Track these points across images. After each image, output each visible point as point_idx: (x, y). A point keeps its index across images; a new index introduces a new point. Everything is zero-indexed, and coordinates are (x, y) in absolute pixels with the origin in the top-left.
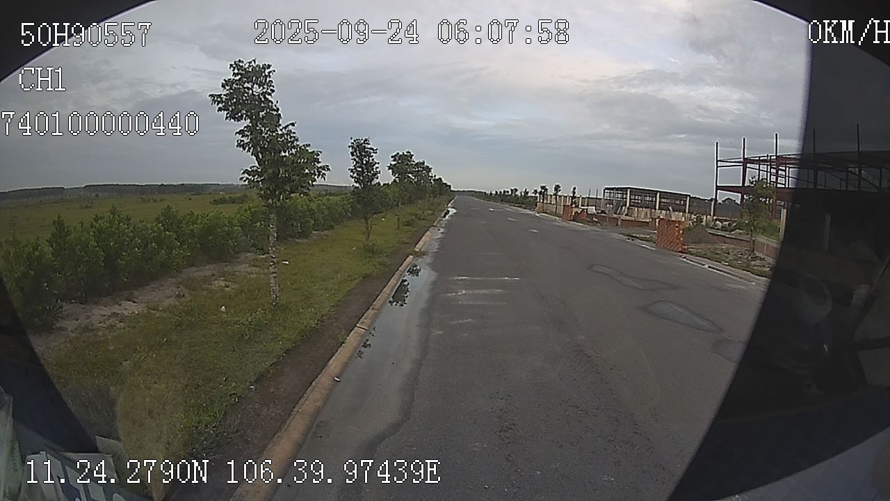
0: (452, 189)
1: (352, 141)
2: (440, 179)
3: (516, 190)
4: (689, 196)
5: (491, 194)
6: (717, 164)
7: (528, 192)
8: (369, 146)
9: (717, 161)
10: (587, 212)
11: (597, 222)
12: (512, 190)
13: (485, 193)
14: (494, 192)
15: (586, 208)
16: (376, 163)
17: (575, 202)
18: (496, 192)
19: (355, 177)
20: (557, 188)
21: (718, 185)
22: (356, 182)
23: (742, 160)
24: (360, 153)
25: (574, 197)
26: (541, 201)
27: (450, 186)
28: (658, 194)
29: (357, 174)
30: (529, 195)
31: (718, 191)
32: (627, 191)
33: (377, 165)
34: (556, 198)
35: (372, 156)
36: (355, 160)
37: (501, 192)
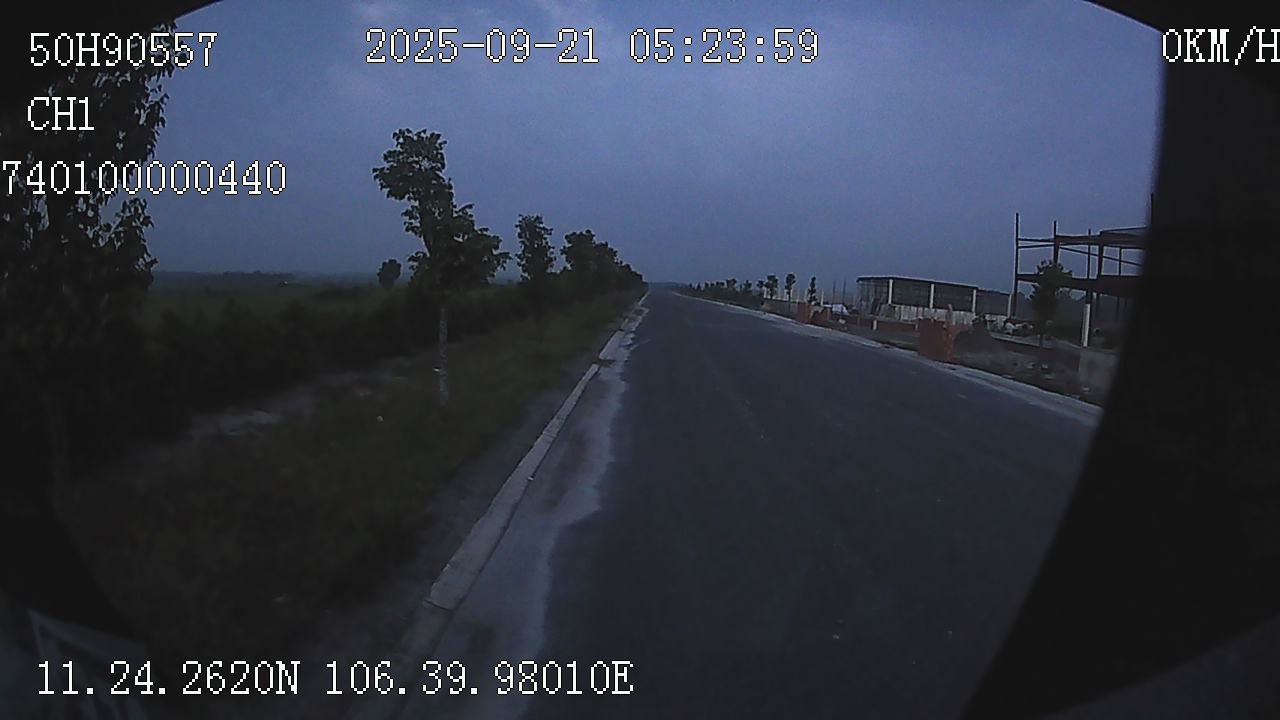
0: (644, 280)
1: (520, 219)
2: (628, 266)
3: (735, 282)
4: (976, 288)
5: (699, 287)
6: (1017, 244)
7: (750, 285)
8: (541, 226)
9: (1017, 240)
10: (831, 311)
11: (843, 325)
12: (728, 282)
13: (691, 285)
14: (703, 286)
15: (829, 306)
16: (550, 247)
17: (814, 299)
18: (707, 285)
19: (523, 266)
20: (790, 279)
21: (1019, 273)
22: (524, 271)
23: (1053, 237)
24: (530, 235)
25: (812, 291)
26: (769, 297)
27: (641, 277)
28: (933, 286)
29: (527, 262)
30: (752, 288)
31: (1019, 282)
32: (888, 283)
33: (552, 250)
34: (789, 293)
35: (545, 239)
36: (523, 242)
37: (712, 285)
